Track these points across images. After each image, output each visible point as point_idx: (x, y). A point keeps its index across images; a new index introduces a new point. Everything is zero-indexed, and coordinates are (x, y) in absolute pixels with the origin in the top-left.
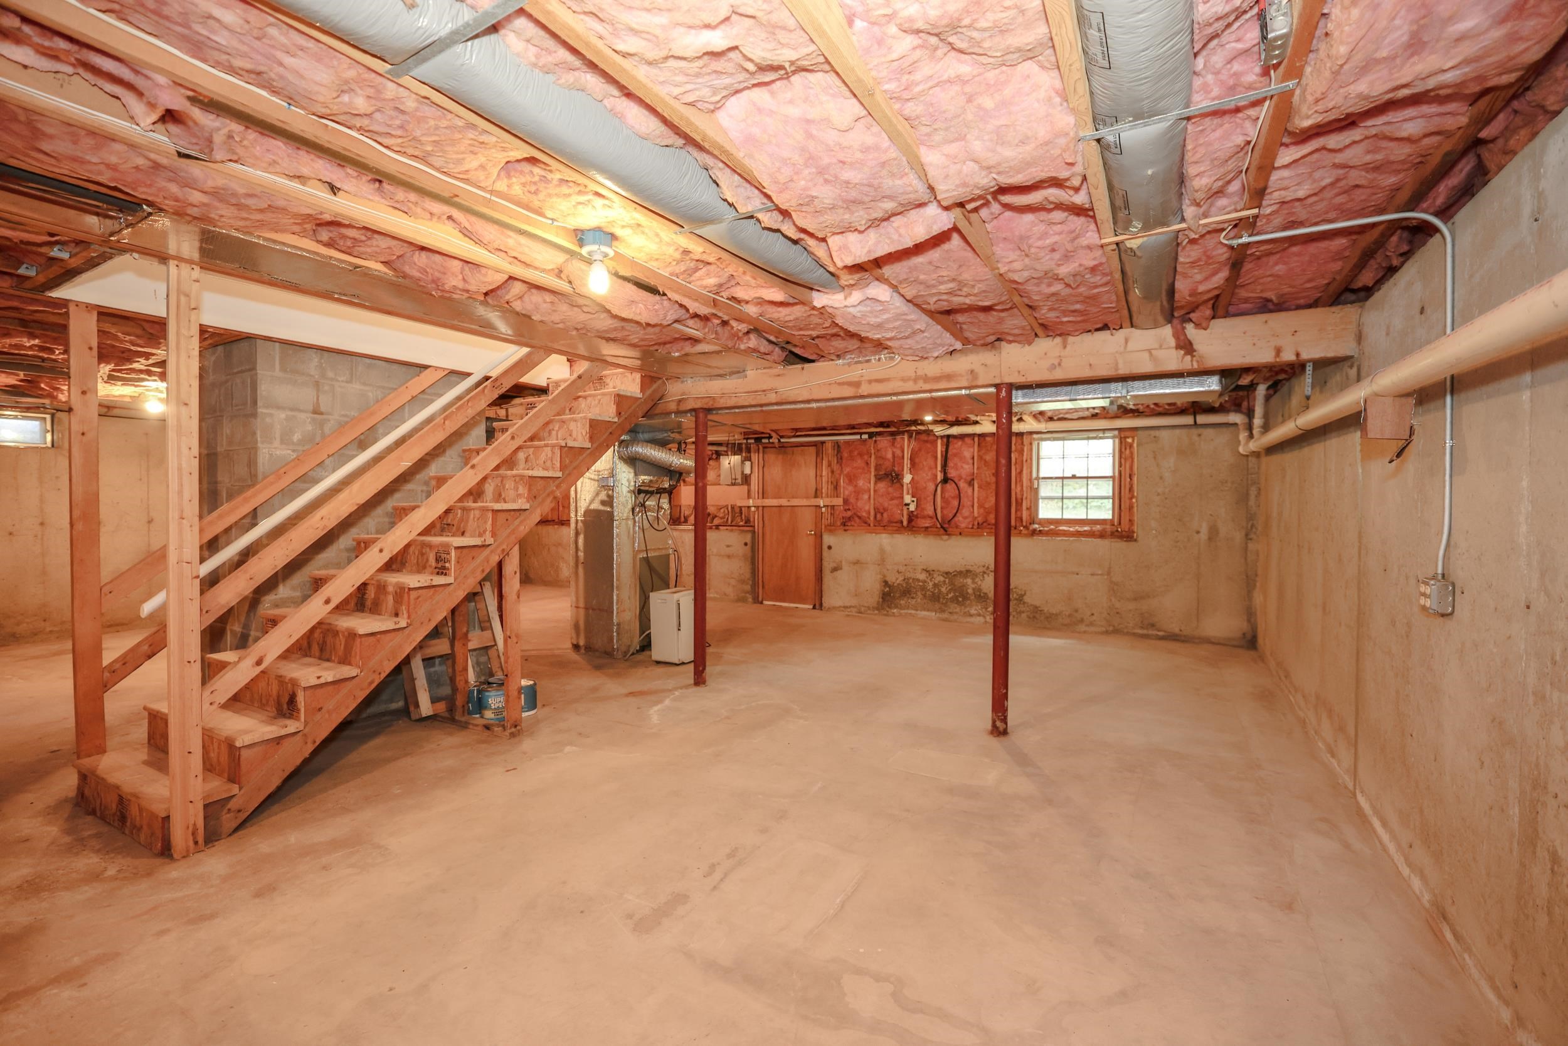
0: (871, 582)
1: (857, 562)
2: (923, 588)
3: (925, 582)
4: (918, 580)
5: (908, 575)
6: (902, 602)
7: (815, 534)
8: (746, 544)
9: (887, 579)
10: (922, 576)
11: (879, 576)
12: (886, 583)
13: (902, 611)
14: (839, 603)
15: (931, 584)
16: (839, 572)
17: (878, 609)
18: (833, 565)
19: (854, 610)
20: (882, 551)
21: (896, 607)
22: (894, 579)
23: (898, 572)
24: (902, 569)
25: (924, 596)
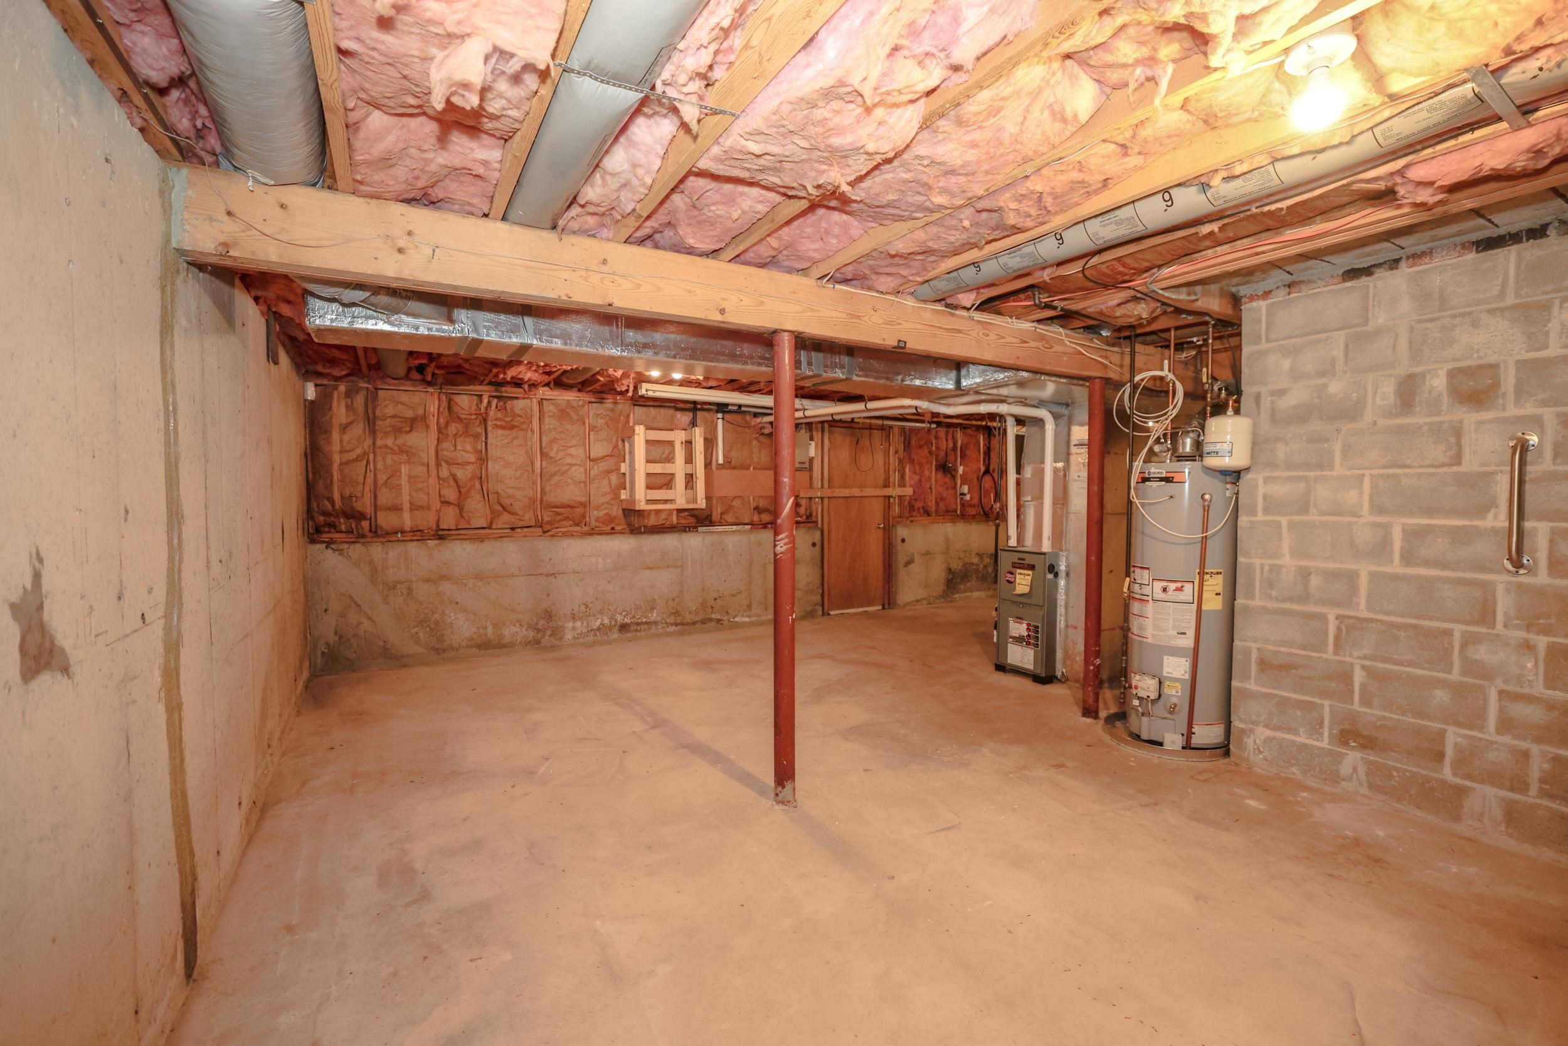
0: (937, 571)
1: (927, 553)
2: (977, 571)
3: (977, 565)
4: (973, 564)
5: (966, 560)
6: (962, 587)
7: (884, 528)
8: (814, 545)
9: (951, 566)
10: (976, 560)
11: (944, 565)
12: (950, 570)
13: (963, 595)
14: (911, 598)
15: (981, 566)
16: (912, 565)
17: (943, 597)
18: (906, 559)
19: (925, 602)
20: (947, 540)
21: (958, 592)
22: (956, 565)
23: (960, 559)
24: (962, 555)
25: (977, 577)
